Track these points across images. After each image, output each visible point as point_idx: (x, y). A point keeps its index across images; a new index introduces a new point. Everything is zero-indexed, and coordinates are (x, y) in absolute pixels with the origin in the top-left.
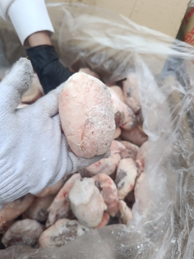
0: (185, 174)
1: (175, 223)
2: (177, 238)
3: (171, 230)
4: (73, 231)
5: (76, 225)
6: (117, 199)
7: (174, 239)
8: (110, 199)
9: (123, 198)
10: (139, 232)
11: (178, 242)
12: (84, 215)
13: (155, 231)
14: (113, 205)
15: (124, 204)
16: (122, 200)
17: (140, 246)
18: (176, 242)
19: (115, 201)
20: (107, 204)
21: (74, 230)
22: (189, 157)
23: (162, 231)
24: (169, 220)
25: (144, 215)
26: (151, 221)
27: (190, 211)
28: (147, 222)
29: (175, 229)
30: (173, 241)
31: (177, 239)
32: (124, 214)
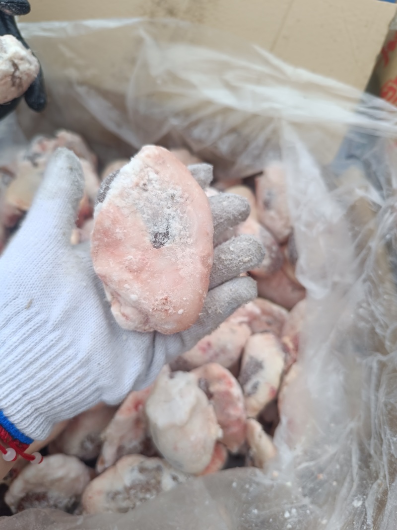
0: (382, 365)
1: (360, 468)
2: (365, 497)
3: (352, 480)
4: (153, 481)
5: (159, 469)
6: (244, 417)
7: (359, 500)
8: (229, 416)
9: (255, 414)
10: (289, 484)
11: (367, 505)
12: (176, 449)
13: (321, 484)
14: (235, 429)
15: (257, 428)
16: (253, 418)
17: (290, 512)
18: (363, 505)
19: (239, 420)
20: (224, 426)
21: (155, 478)
22: (389, 331)
23: (335, 483)
24: (348, 461)
25: (299, 450)
26: (312, 463)
27: (391, 441)
28: (304, 465)
29: (362, 479)
30: (357, 504)
31: (364, 500)
32: (258, 447)
